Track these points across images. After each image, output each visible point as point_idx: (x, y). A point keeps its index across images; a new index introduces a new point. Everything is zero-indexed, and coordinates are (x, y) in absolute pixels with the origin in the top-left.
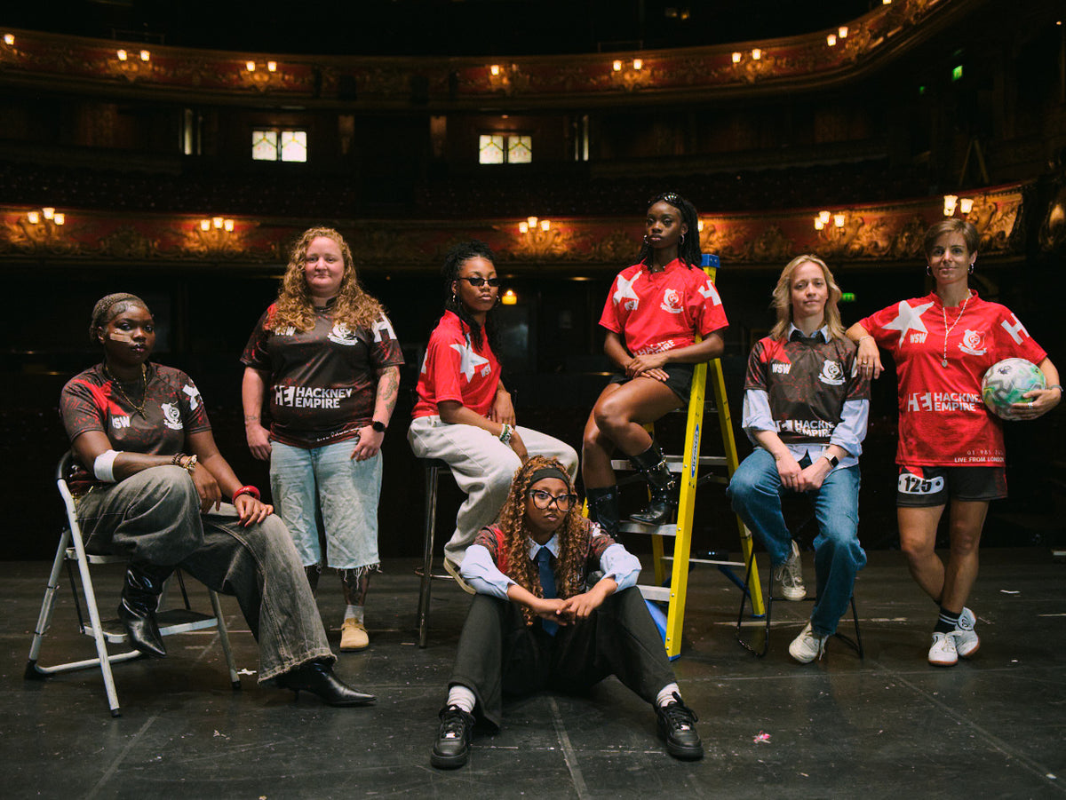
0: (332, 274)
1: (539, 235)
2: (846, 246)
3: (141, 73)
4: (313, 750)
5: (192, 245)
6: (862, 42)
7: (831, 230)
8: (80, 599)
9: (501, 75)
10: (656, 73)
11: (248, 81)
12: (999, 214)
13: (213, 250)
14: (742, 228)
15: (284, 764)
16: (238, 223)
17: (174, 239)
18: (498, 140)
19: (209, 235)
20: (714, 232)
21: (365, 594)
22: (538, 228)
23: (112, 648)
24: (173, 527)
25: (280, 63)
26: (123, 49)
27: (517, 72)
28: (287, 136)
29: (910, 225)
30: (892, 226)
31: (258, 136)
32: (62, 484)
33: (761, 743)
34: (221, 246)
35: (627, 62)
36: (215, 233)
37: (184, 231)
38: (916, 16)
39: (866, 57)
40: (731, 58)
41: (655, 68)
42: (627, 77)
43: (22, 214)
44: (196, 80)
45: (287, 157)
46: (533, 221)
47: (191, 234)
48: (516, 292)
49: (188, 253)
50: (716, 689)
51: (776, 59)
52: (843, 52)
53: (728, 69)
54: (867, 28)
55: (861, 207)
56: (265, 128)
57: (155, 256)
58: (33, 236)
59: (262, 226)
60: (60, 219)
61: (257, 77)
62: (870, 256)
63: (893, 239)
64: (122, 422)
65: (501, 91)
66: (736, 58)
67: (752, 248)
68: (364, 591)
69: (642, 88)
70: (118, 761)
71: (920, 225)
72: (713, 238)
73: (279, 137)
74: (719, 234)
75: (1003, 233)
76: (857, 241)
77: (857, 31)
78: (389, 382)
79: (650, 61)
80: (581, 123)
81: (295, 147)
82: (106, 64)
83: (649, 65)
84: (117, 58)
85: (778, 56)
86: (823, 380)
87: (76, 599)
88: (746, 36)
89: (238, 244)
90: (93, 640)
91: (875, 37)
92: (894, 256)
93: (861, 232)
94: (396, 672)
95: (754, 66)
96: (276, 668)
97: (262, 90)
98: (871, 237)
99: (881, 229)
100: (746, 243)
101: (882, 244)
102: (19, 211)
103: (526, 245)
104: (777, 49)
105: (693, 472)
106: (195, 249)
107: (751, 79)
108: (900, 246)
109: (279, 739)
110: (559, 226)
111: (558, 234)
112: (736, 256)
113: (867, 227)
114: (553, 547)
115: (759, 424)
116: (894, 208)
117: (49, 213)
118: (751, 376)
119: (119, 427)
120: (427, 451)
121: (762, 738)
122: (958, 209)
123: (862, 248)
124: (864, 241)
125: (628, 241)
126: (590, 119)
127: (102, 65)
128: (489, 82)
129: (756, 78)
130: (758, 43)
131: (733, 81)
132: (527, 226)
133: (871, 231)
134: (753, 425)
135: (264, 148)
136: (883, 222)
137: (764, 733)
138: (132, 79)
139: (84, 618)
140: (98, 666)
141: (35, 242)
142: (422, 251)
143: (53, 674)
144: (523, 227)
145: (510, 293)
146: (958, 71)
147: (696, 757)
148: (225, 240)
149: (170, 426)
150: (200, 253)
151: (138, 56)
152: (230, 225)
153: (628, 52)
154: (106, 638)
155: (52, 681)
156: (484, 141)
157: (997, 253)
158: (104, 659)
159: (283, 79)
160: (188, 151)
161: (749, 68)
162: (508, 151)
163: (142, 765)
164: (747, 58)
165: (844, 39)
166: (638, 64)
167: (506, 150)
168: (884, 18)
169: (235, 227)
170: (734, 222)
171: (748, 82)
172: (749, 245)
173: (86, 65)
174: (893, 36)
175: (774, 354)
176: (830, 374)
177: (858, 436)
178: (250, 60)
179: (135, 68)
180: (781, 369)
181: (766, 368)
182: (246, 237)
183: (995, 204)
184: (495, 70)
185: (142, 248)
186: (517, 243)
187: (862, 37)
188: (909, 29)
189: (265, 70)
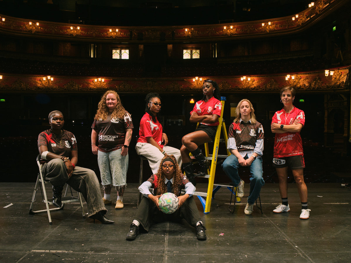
0: (113, 104)
1: (199, 82)
2: (296, 85)
3: (77, 33)
4: (100, 234)
5: (92, 86)
6: (303, 19)
7: (291, 80)
8: (43, 193)
9: (188, 31)
10: (238, 30)
11: (110, 35)
12: (342, 76)
13: (98, 88)
14: (263, 80)
15: (91, 237)
16: (106, 79)
17: (86, 84)
18: (189, 51)
19: (97, 83)
20: (254, 81)
21: (123, 193)
22: (198, 80)
23: (50, 207)
24: (58, 176)
25: (119, 29)
26: (72, 26)
27: (193, 30)
28: (123, 51)
29: (315, 79)
30: (310, 79)
31: (114, 51)
32: (38, 162)
33: (221, 236)
34: (101, 87)
35: (228, 27)
36: (99, 82)
37: (89, 82)
38: (319, 11)
39: (304, 24)
40: (262, 24)
41: (237, 28)
42: (228, 31)
43: (41, 78)
44: (94, 35)
45: (123, 57)
46: (197, 78)
47: (92, 83)
48: (194, 100)
49: (91, 89)
50: (216, 222)
51: (276, 25)
52: (297, 22)
53: (261, 28)
54: (305, 14)
55: (300, 73)
56: (116, 48)
57: (81, 90)
58: (44, 84)
59: (113, 80)
60: (52, 79)
61: (112, 34)
62: (303, 89)
63: (310, 84)
64: (54, 145)
65: (188, 36)
66: (263, 24)
67: (266, 86)
68: (123, 192)
69: (233, 35)
70: (49, 235)
71: (318, 79)
72: (254, 83)
73: (121, 51)
74: (256, 82)
75: (343, 82)
76: (299, 84)
77: (302, 16)
78: (129, 133)
79: (236, 26)
80: (215, 46)
81: (125, 55)
82: (67, 31)
83: (235, 27)
84: (70, 29)
85: (277, 24)
86: (251, 135)
87: (42, 193)
88: (266, 17)
89: (106, 86)
90: (45, 204)
91: (307, 18)
92: (310, 89)
93: (300, 81)
94: (128, 215)
95: (269, 27)
96: (93, 213)
97: (114, 38)
98: (303, 83)
99: (307, 80)
100: (264, 84)
101: (307, 85)
102: (40, 77)
103: (195, 86)
104: (277, 21)
105: (215, 160)
106: (93, 87)
108: (312, 86)
109: (91, 231)
112: (261, 89)
113: (302, 79)
114: (172, 181)
115: (232, 148)
116: (310, 73)
117: (49, 77)
118: (230, 133)
119: (53, 146)
120: (140, 153)
121: (222, 234)
122: (329, 74)
123: (301, 86)
124: (301, 84)
125: (227, 84)
126: (217, 44)
127: (66, 31)
128: (184, 34)
129: (270, 31)
130: (270, 20)
131: (262, 32)
133: (303, 81)
134: (231, 148)
135: (116, 55)
136: (307, 78)
137: (222, 233)
138: (74, 35)
139: (43, 198)
140: (46, 212)
141: (45, 86)
142: (162, 88)
143: (37, 213)
144: (194, 80)
145: (192, 100)
146: (334, 28)
147: (204, 239)
148: (102, 85)
149: (67, 147)
150: (94, 89)
151: (76, 28)
152: (103, 80)
153: (228, 23)
154: (49, 203)
155: (36, 215)
156: (185, 51)
157: (341, 88)
158: (48, 210)
159: (121, 34)
160: (92, 56)
161: (267, 27)
162: (192, 54)
163: (54, 236)
164: (266, 25)
165: (297, 18)
166: (232, 27)
168: (310, 11)
169: (105, 80)
170: (260, 78)
171: (267, 32)
172: (265, 85)
173: (61, 31)
174: (312, 17)
175: (237, 128)
176: (252, 133)
177: (261, 149)
178: (110, 29)
179: (75, 32)
180: (239, 132)
181: (235, 132)
182: (108, 84)
183: (341, 72)
184: (186, 30)
185: (77, 87)
186: (192, 85)
187: (304, 17)
188: (317, 15)
189: (115, 31)
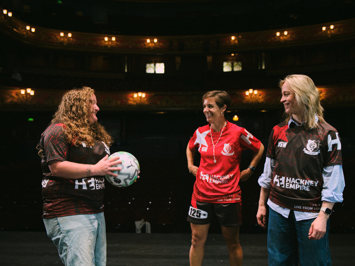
1: (253, 96)
3: (112, 45)
5: (131, 102)
9: (235, 40)
10: (292, 36)
11: (147, 46)
13: (138, 104)
14: (333, 91)
16: (147, 94)
17: (125, 100)
18: (230, 63)
19: (137, 99)
20: (321, 92)
22: (253, 93)
25: (158, 39)
26: (107, 37)
27: (241, 38)
28: (157, 65)
31: (148, 65)
34: (141, 102)
35: (282, 32)
36: (139, 98)
37: (128, 98)
40: (322, 29)
41: (292, 34)
42: (281, 38)
44: (130, 46)
45: (158, 72)
46: (251, 91)
47: (131, 99)
48: (238, 116)
49: (131, 105)
51: (339, 29)
53: (320, 33)
56: (150, 62)
57: (119, 106)
59: (155, 95)
61: (150, 45)
65: (235, 45)
66: (324, 29)
67: (338, 98)
69: (287, 42)
73: (155, 65)
74: (324, 93)
80: (261, 56)
81: (160, 68)
82: (101, 42)
83: (290, 33)
84: (104, 40)
85: (340, 27)
89: (146, 102)
95: (330, 31)
97: (152, 49)
100: (335, 96)
103: (248, 100)
104: (340, 25)
107: (329, 36)
110: (260, 92)
111: (260, 95)
126: (265, 54)
127: (99, 42)
128: (230, 42)
129: (331, 36)
130: (333, 23)
131: (322, 37)
132: (249, 93)
135: (150, 69)
138: (109, 47)
144: (247, 93)
145: (236, 116)
148: (142, 100)
150: (134, 105)
151: (111, 39)
152: (144, 95)
153: (282, 29)
156: (225, 64)
159: (159, 45)
160: (126, 71)
164: (328, 29)
166: (286, 33)
167: (233, 67)
169: (146, 96)
173: (94, 43)
176: (310, 149)
178: (148, 38)
179: (110, 43)
182: (149, 99)
184: (233, 38)
185: (114, 104)
186: (245, 99)
189: (153, 42)
